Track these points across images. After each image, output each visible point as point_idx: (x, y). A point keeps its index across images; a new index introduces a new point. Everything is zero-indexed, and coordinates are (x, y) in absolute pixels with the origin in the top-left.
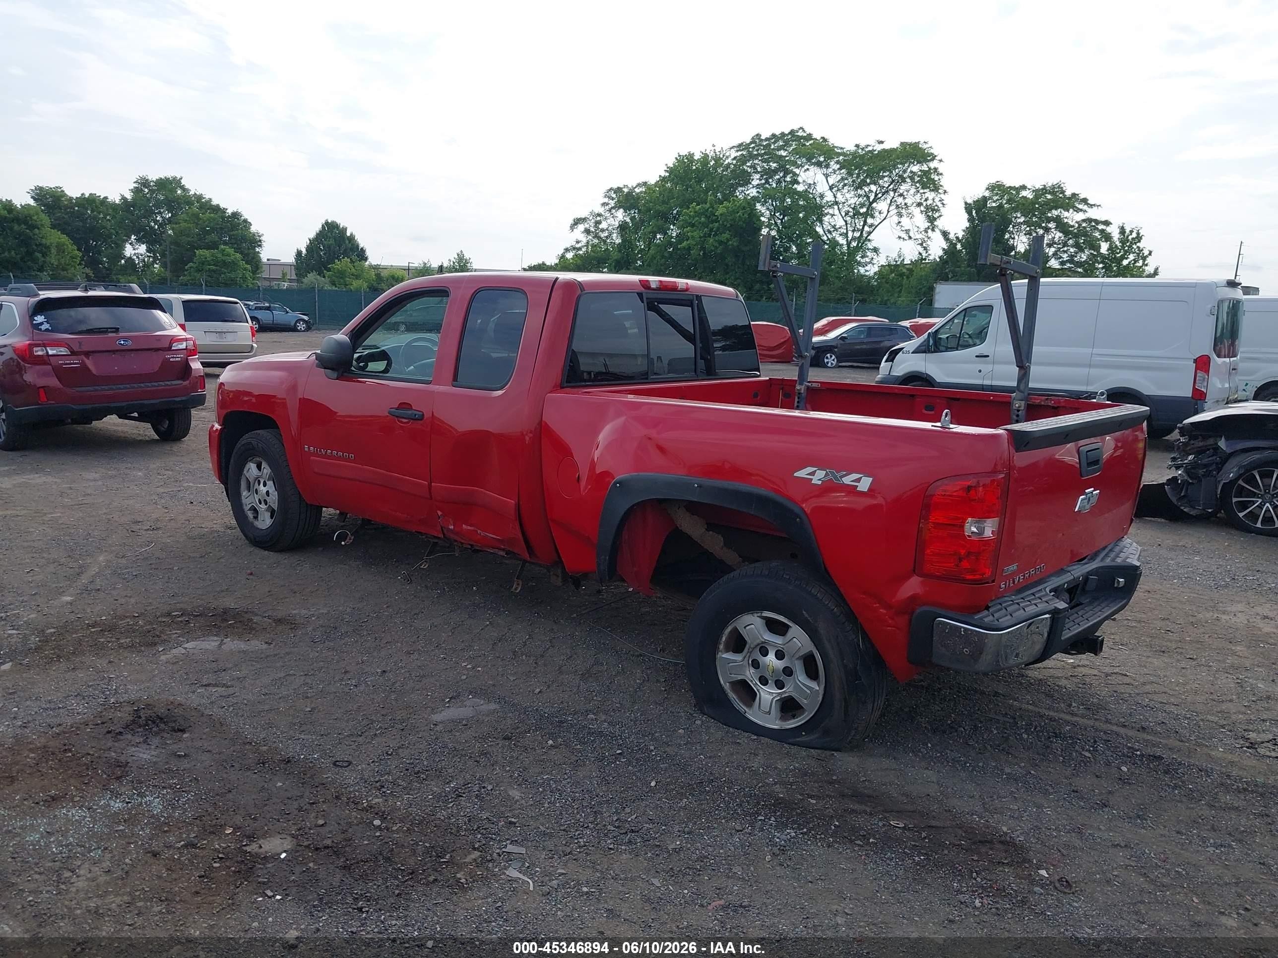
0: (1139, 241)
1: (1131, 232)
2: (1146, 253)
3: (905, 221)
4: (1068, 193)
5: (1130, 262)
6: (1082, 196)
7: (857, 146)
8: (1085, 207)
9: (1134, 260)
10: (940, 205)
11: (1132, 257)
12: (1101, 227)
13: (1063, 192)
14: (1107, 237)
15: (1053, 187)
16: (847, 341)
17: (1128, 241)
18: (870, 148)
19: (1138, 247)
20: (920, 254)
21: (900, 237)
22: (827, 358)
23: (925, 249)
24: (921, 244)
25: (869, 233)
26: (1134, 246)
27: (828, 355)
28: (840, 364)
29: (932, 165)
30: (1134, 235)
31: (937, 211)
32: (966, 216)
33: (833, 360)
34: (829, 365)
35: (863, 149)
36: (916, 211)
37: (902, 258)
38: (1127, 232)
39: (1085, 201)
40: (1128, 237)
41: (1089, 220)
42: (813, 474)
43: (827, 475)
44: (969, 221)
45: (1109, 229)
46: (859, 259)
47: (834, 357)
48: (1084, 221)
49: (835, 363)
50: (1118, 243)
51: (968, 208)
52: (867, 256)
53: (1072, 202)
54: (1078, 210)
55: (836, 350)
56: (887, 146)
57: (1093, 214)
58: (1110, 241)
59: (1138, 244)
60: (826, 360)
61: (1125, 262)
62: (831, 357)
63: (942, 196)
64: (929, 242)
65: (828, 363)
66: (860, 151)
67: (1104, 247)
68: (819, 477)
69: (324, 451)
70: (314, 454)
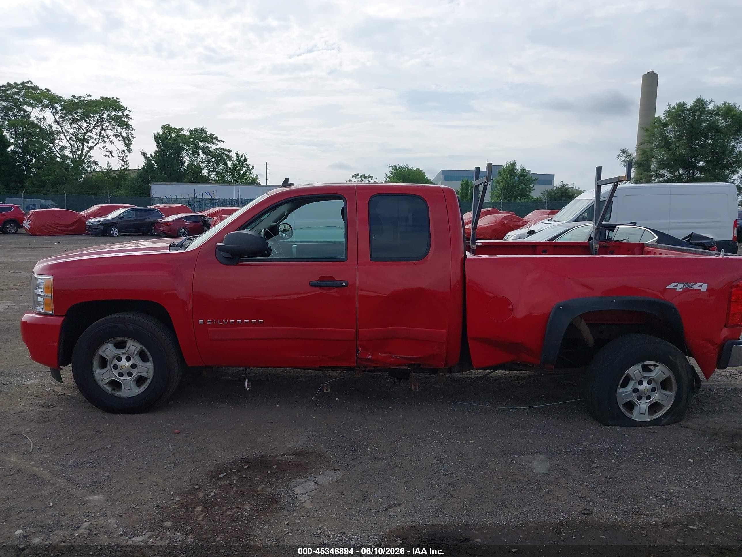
0: (246, 161)
1: (242, 156)
2: (251, 167)
3: (109, 146)
4: (208, 134)
5: (244, 172)
6: (215, 136)
7: (73, 96)
8: (216, 142)
9: (246, 171)
10: (131, 137)
11: (244, 169)
12: (227, 153)
13: (206, 133)
14: (230, 159)
15: (200, 129)
16: (123, 219)
17: (241, 161)
18: (82, 99)
19: (246, 164)
20: (123, 165)
21: (106, 155)
22: (112, 230)
23: (125, 162)
24: (123, 160)
25: (88, 152)
26: (245, 164)
27: (113, 229)
28: (121, 234)
29: (125, 113)
30: (243, 158)
31: (130, 140)
32: (155, 144)
33: (116, 232)
34: (114, 234)
35: (77, 99)
36: (115, 140)
37: (110, 168)
38: (240, 155)
39: (216, 138)
40: (240, 159)
41: (220, 149)
42: (676, 286)
43: (684, 285)
44: (157, 147)
45: (230, 154)
46: (86, 168)
47: (116, 230)
48: (217, 149)
50: (236, 162)
51: (156, 139)
52: (91, 167)
53: (211, 139)
54: (214, 144)
55: (117, 225)
56: (93, 98)
57: (221, 145)
58: (232, 160)
59: (246, 163)
60: (112, 232)
61: (242, 172)
62: (115, 229)
63: (132, 132)
64: (127, 159)
65: (113, 233)
66: (75, 100)
67: (230, 163)
68: (680, 287)
69: (226, 321)
70: (213, 325)
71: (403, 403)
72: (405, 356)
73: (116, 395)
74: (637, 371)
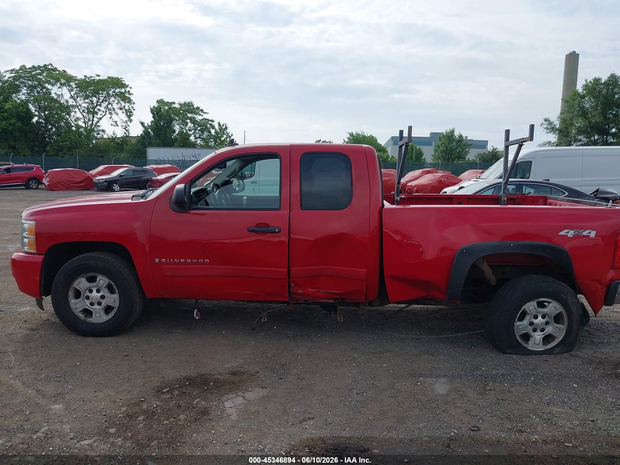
0: (227, 130)
1: (223, 125)
2: (230, 135)
3: (115, 117)
4: (195, 106)
5: (224, 139)
6: (201, 108)
7: (85, 76)
8: (202, 113)
9: (226, 138)
10: (132, 110)
11: (225, 136)
12: (210, 122)
13: (193, 106)
14: (213, 127)
15: (189, 103)
16: (123, 177)
17: (222, 129)
18: (93, 78)
19: (227, 132)
20: (125, 133)
21: (112, 125)
23: (127, 130)
24: (125, 128)
25: (98, 122)
26: (225, 132)
27: (115, 185)
28: (122, 189)
29: (128, 89)
30: (224, 127)
31: (131, 112)
32: (152, 115)
33: (118, 187)
34: (116, 190)
35: (89, 78)
36: (120, 112)
37: (115, 135)
38: (222, 125)
39: (202, 110)
40: (222, 127)
41: (205, 119)
42: (568, 232)
43: (575, 232)
44: (153, 117)
45: (213, 124)
46: (96, 135)
48: (202, 119)
49: (118, 189)
50: (218, 130)
51: (152, 111)
52: (100, 134)
53: (197, 111)
54: (200, 115)
55: (118, 182)
56: (101, 78)
57: (206, 116)
58: (215, 129)
63: (133, 105)
64: (128, 128)
65: (115, 189)
66: (87, 79)
67: (213, 131)
68: (571, 234)
69: (177, 261)
70: (166, 263)
71: (331, 332)
72: (331, 291)
73: (88, 321)
74: (533, 307)
